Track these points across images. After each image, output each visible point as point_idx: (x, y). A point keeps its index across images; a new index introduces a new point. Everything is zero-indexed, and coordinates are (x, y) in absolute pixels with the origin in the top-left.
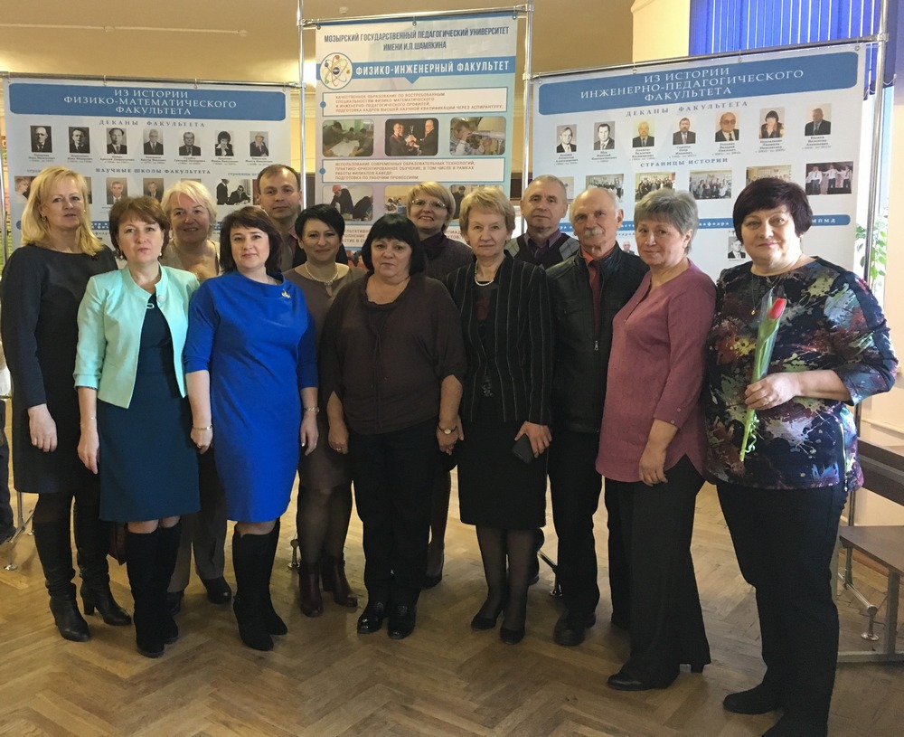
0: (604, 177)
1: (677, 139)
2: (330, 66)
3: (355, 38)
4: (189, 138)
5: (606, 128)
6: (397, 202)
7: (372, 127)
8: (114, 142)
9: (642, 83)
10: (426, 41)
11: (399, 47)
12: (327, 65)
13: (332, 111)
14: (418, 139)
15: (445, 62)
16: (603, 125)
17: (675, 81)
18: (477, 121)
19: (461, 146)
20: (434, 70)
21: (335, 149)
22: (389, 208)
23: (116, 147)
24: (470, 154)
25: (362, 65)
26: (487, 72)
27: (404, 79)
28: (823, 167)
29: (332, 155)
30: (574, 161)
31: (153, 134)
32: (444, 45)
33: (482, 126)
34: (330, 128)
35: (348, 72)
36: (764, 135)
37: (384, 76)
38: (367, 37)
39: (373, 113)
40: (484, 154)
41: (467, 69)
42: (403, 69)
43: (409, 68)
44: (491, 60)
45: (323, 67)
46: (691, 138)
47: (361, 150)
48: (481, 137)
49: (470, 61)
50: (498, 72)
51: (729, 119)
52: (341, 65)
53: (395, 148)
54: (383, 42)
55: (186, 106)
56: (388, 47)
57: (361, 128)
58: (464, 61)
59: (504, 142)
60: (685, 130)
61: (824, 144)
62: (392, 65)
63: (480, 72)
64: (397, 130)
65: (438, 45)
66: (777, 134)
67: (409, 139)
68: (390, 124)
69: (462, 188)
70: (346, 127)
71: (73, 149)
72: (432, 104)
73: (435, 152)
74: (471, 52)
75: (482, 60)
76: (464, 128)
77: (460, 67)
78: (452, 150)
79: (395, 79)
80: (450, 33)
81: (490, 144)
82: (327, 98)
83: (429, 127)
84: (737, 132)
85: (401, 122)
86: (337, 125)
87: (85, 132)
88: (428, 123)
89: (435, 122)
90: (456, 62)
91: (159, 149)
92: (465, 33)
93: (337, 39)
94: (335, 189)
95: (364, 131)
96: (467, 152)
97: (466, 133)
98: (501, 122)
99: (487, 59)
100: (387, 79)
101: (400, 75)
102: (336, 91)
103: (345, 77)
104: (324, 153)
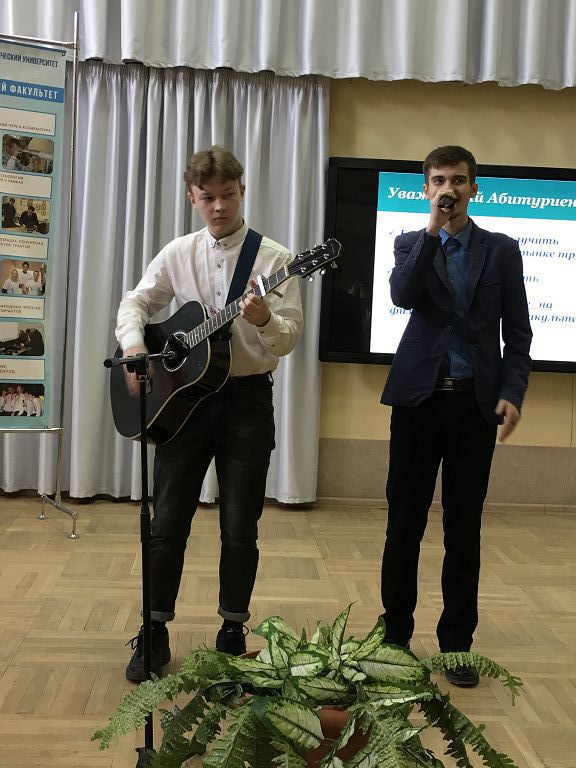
18: (27, 140)
19: (12, 161)
24: (20, 169)
26: (38, 98)
33: (32, 146)
40: (33, 171)
41: (19, 91)
44: (43, 88)
48: (31, 155)
49: (23, 85)
50: (48, 99)
58: (17, 84)
59: (52, 162)
63: (32, 97)
69: (13, 200)
74: (23, 77)
75: (34, 86)
76: (15, 146)
77: (13, 89)
80: (4, 56)
81: (39, 162)
90: (9, 83)
92: (18, 58)
96: (18, 168)
97: (17, 150)
98: (50, 145)
99: (38, 87)
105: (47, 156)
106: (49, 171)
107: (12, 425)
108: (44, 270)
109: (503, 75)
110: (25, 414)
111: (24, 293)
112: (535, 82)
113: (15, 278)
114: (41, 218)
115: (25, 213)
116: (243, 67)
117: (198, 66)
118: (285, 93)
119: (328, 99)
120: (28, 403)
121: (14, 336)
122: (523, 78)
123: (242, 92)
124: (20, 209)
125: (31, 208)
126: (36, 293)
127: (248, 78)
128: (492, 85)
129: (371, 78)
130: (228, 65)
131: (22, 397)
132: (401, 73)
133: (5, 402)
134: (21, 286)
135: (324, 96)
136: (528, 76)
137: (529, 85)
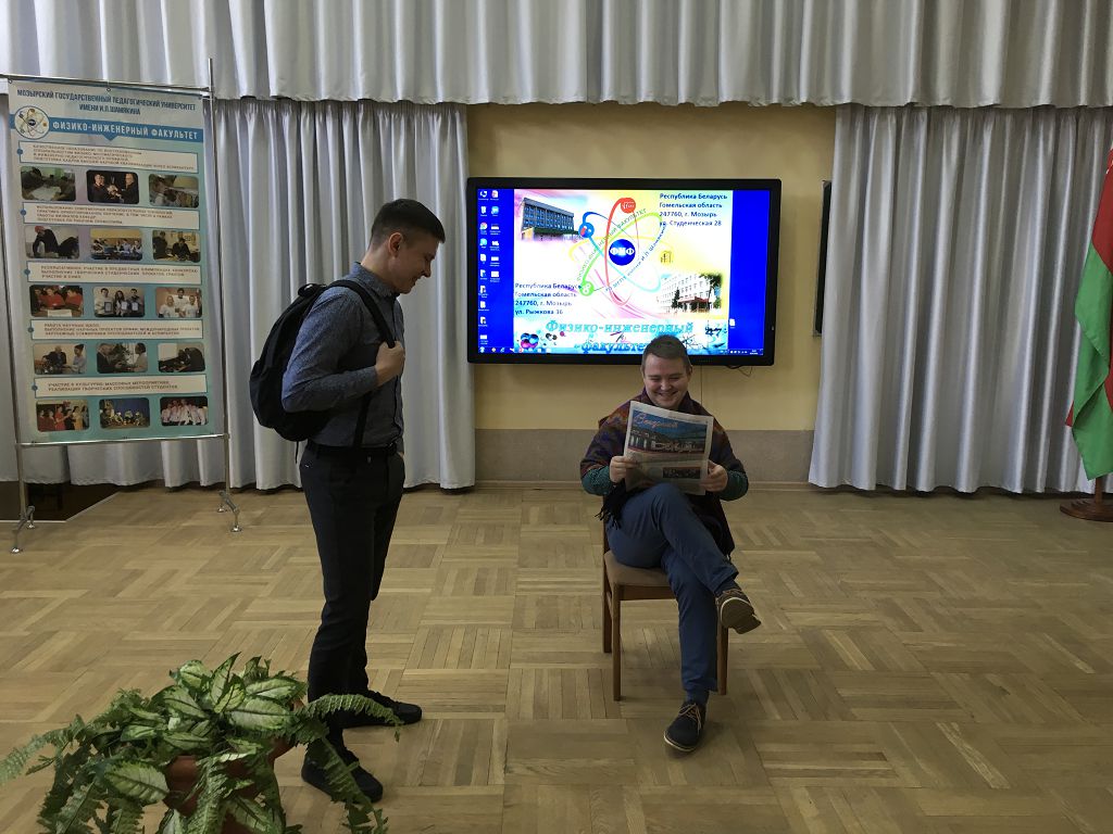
2: (25, 117)
3: (50, 94)
6: (102, 243)
7: (73, 176)
10: (121, 106)
11: (95, 108)
12: (21, 116)
13: (30, 158)
14: (119, 189)
15: (140, 126)
18: (172, 179)
19: (160, 198)
20: (130, 132)
21: (35, 193)
22: (95, 248)
24: (168, 205)
25: (60, 120)
26: (179, 139)
27: (101, 136)
29: (32, 198)
32: (138, 112)
33: (177, 183)
34: (29, 173)
35: (45, 125)
37: (82, 132)
38: (61, 95)
39: (73, 163)
40: (180, 206)
41: (160, 134)
42: (100, 128)
43: (106, 128)
44: (182, 130)
45: (17, 117)
47: (63, 196)
48: (177, 192)
49: (164, 128)
50: (188, 140)
52: (37, 118)
53: (97, 196)
54: (79, 102)
56: (84, 107)
57: (62, 176)
58: (157, 128)
59: (197, 197)
62: (90, 123)
63: (173, 138)
64: (98, 180)
65: (133, 111)
67: (111, 189)
68: (91, 175)
69: (163, 233)
70: (46, 174)
72: (131, 161)
73: (136, 201)
74: (163, 121)
75: (174, 129)
76: (161, 183)
77: (154, 132)
78: (152, 200)
79: (93, 136)
80: (143, 103)
81: (185, 198)
82: (23, 146)
83: (129, 180)
85: (101, 173)
86: (36, 171)
88: (128, 176)
89: (134, 175)
90: (150, 128)
92: (156, 104)
93: (30, 93)
94: (38, 229)
95: (65, 178)
96: (165, 204)
97: (163, 188)
98: (195, 181)
99: (179, 129)
100: (86, 135)
101: (97, 133)
102: (33, 140)
103: (42, 129)
104: (24, 196)
105: (192, 192)
106: (196, 205)
107: (180, 433)
108: (199, 295)
109: (622, 94)
110: (191, 423)
111: (181, 316)
112: (650, 100)
113: (171, 304)
114: (192, 248)
115: (176, 245)
116: (385, 97)
117: (343, 99)
118: (426, 120)
119: (465, 124)
120: (193, 414)
121: (174, 355)
122: (640, 96)
123: (387, 120)
124: (171, 241)
125: (182, 239)
126: (192, 315)
127: (391, 107)
128: (612, 104)
129: (501, 102)
130: (367, 97)
131: (187, 408)
132: (527, 96)
133: (171, 413)
134: (177, 310)
135: (461, 121)
136: (645, 95)
137: (645, 104)
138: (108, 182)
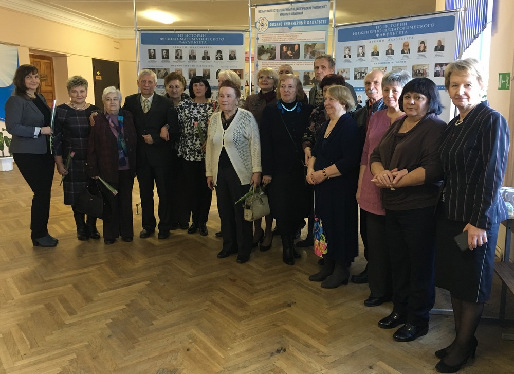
0: (361, 68)
1: (387, 53)
3: (269, 11)
4: (206, 52)
5: (362, 48)
7: (275, 47)
8: (178, 55)
9: (375, 29)
10: (295, 12)
11: (286, 14)
12: (259, 22)
13: (261, 41)
14: (292, 52)
15: (302, 20)
16: (361, 47)
17: (387, 28)
18: (314, 45)
19: (308, 56)
20: (298, 24)
21: (262, 57)
23: (179, 57)
24: (311, 58)
25: (272, 22)
26: (319, 24)
28: (441, 65)
29: (261, 59)
30: (350, 62)
31: (192, 51)
32: (302, 13)
33: (316, 47)
34: (260, 48)
35: (267, 25)
36: (419, 51)
37: (280, 26)
38: (274, 11)
39: (276, 42)
41: (311, 23)
42: (287, 24)
43: (289, 23)
44: (320, 19)
46: (393, 53)
47: (271, 57)
48: (316, 51)
49: (312, 20)
50: (323, 24)
51: (407, 44)
52: (264, 22)
53: (284, 56)
54: (280, 13)
55: (205, 40)
56: (282, 15)
57: (271, 48)
58: (310, 20)
60: (390, 49)
61: (442, 55)
62: (283, 22)
63: (316, 24)
64: (285, 49)
65: (300, 13)
66: (424, 51)
67: (289, 52)
68: (282, 46)
69: (309, 73)
70: (266, 48)
71: (163, 58)
72: (298, 38)
73: (298, 58)
74: (312, 17)
75: (316, 19)
76: (309, 48)
77: (308, 22)
78: (305, 57)
79: (284, 28)
80: (305, 8)
81: (319, 54)
82: (259, 36)
84: (409, 50)
85: (286, 45)
86: (263, 47)
87: (167, 51)
88: (296, 46)
89: (299, 45)
90: (307, 20)
91: (194, 57)
92: (310, 8)
93: (263, 12)
95: (272, 49)
97: (310, 50)
98: (324, 45)
99: (318, 19)
100: (281, 28)
101: (286, 26)
102: (262, 33)
103: (266, 27)
104: (258, 59)
105: (322, 51)
138: (288, 50)
